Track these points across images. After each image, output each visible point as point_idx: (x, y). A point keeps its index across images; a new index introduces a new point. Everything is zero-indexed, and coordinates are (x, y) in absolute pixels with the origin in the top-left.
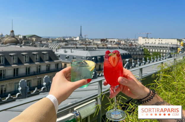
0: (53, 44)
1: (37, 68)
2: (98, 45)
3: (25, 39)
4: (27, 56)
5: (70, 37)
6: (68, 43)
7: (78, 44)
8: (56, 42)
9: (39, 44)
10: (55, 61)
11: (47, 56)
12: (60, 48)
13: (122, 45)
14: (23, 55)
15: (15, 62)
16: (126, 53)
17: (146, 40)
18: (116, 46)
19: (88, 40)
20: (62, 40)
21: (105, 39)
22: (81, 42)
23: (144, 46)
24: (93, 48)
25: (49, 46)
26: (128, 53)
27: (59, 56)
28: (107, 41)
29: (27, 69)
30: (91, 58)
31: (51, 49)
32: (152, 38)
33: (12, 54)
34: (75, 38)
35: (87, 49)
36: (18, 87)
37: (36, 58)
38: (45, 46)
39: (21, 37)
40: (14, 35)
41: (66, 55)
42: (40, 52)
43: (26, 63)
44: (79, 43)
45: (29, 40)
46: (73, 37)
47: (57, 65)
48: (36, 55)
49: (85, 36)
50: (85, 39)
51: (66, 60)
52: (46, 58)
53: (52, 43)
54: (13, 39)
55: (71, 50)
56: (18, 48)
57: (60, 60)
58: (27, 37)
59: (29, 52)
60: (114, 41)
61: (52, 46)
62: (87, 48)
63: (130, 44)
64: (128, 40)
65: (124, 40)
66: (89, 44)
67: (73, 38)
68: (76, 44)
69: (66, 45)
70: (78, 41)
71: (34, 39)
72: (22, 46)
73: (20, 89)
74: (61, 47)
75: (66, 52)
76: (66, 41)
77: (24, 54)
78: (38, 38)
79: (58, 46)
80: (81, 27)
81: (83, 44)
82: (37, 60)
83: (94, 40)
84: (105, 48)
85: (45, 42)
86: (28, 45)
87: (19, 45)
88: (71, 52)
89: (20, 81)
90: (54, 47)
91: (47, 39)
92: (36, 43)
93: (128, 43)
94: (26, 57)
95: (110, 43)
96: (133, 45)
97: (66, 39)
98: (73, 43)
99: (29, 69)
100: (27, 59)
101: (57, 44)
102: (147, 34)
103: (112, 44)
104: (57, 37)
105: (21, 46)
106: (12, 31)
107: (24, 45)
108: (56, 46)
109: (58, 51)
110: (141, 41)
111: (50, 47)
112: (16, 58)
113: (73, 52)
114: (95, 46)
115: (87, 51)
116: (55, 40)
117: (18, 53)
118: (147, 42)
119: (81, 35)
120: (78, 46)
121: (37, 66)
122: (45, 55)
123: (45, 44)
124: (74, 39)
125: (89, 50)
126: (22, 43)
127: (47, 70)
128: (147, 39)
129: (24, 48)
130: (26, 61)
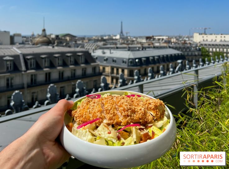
0: (89, 44)
1: (72, 72)
2: (142, 45)
3: (58, 38)
4: (60, 58)
5: (109, 36)
6: (106, 42)
7: (118, 43)
8: (93, 41)
9: (73, 44)
10: (92, 64)
11: (83, 58)
12: (97, 48)
13: (173, 44)
14: (56, 57)
15: (46, 65)
16: (178, 54)
17: (203, 37)
18: (165, 45)
19: (130, 39)
20: (100, 39)
21: (151, 36)
22: (122, 41)
23: (202, 45)
24: (136, 48)
25: (85, 46)
26: (181, 54)
27: (97, 58)
28: (154, 39)
29: (60, 74)
30: (134, 60)
31: (87, 50)
32: (211, 34)
33: (43, 56)
34: (115, 36)
35: (130, 49)
36: (47, 94)
37: (71, 61)
38: (80, 46)
39: (53, 36)
40: (46, 34)
41: (104, 57)
42: (74, 53)
43: (59, 66)
44: (119, 41)
45: (62, 39)
46: (113, 35)
47: (94, 68)
48: (70, 56)
49: (127, 33)
50: (127, 37)
51: (105, 63)
52: (81, 60)
53: (88, 42)
54: (45, 38)
55: (110, 50)
56: (50, 49)
57: (98, 62)
58: (60, 37)
59: (63, 54)
60: (163, 39)
61: (88, 46)
62: (129, 47)
63: (183, 42)
64: (180, 37)
65: (176, 38)
66: (131, 43)
67: (112, 37)
68: (116, 44)
69: (104, 45)
70: (118, 40)
71: (68, 38)
72: (55, 47)
73: (49, 95)
74: (99, 47)
75: (104, 53)
76: (104, 40)
77: (57, 55)
78: (72, 37)
79: (95, 46)
80: (122, 23)
81: (124, 43)
82: (72, 63)
83: (137, 38)
84: (151, 47)
85: (80, 42)
86: (61, 45)
87: (51, 46)
88: (111, 53)
89: (49, 87)
90: (90, 48)
91: (83, 39)
92: (70, 44)
93: (180, 41)
94: (58, 59)
95: (157, 42)
96: (187, 43)
97: (105, 38)
98: (113, 42)
99: (62, 73)
100: (61, 62)
101: (93, 44)
102: (205, 29)
103: (160, 43)
104: (94, 36)
105: (53, 47)
106: (44, 30)
107: (57, 46)
108: (93, 47)
109: (95, 52)
110: (198, 39)
111: (86, 48)
112: (48, 61)
113: (113, 53)
114: (139, 45)
115: (129, 52)
116: (92, 39)
117: (50, 55)
118: (205, 40)
119: (122, 32)
120: (118, 46)
121: (72, 70)
122: (80, 57)
123: (80, 44)
124: (114, 38)
125: (132, 51)
126: (54, 43)
127: (83, 75)
128: (205, 36)
129: (57, 49)
130: (58, 63)
